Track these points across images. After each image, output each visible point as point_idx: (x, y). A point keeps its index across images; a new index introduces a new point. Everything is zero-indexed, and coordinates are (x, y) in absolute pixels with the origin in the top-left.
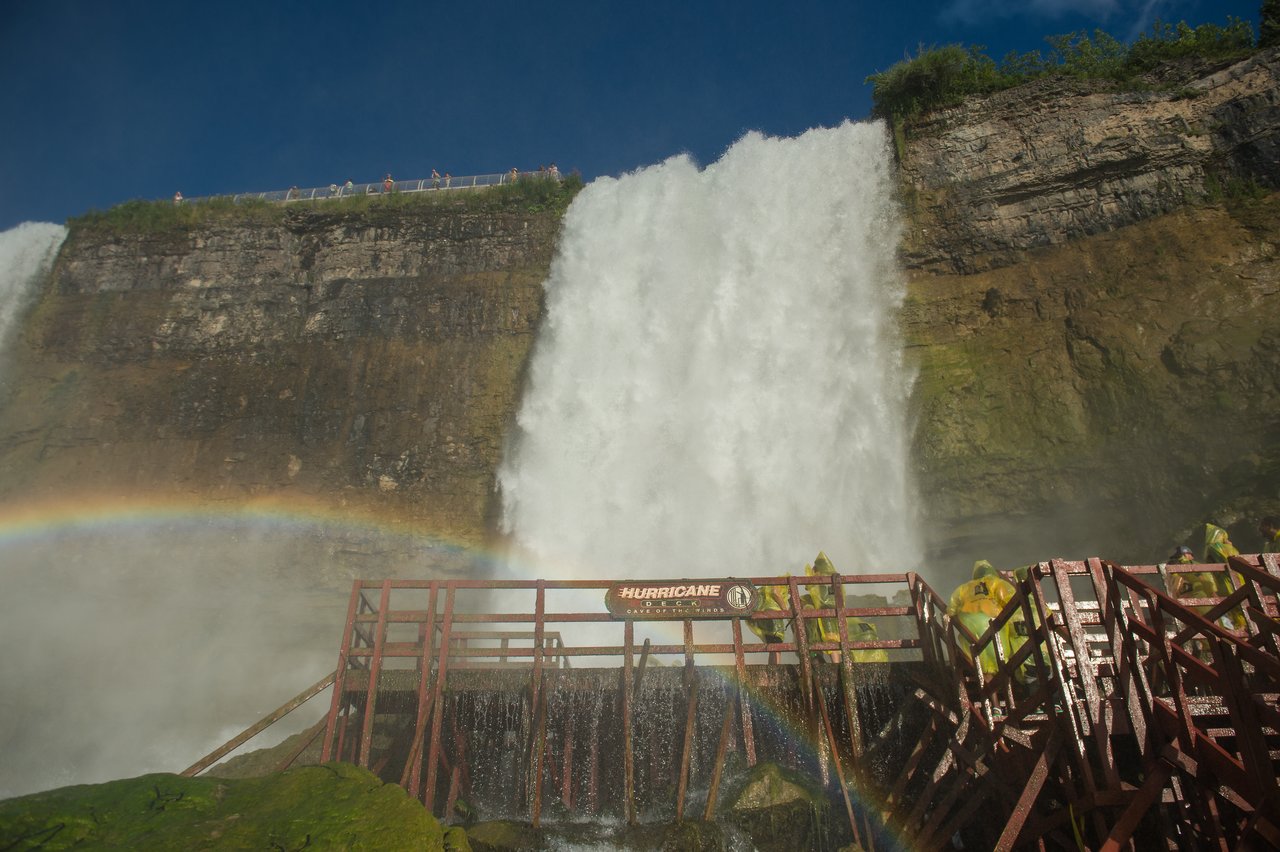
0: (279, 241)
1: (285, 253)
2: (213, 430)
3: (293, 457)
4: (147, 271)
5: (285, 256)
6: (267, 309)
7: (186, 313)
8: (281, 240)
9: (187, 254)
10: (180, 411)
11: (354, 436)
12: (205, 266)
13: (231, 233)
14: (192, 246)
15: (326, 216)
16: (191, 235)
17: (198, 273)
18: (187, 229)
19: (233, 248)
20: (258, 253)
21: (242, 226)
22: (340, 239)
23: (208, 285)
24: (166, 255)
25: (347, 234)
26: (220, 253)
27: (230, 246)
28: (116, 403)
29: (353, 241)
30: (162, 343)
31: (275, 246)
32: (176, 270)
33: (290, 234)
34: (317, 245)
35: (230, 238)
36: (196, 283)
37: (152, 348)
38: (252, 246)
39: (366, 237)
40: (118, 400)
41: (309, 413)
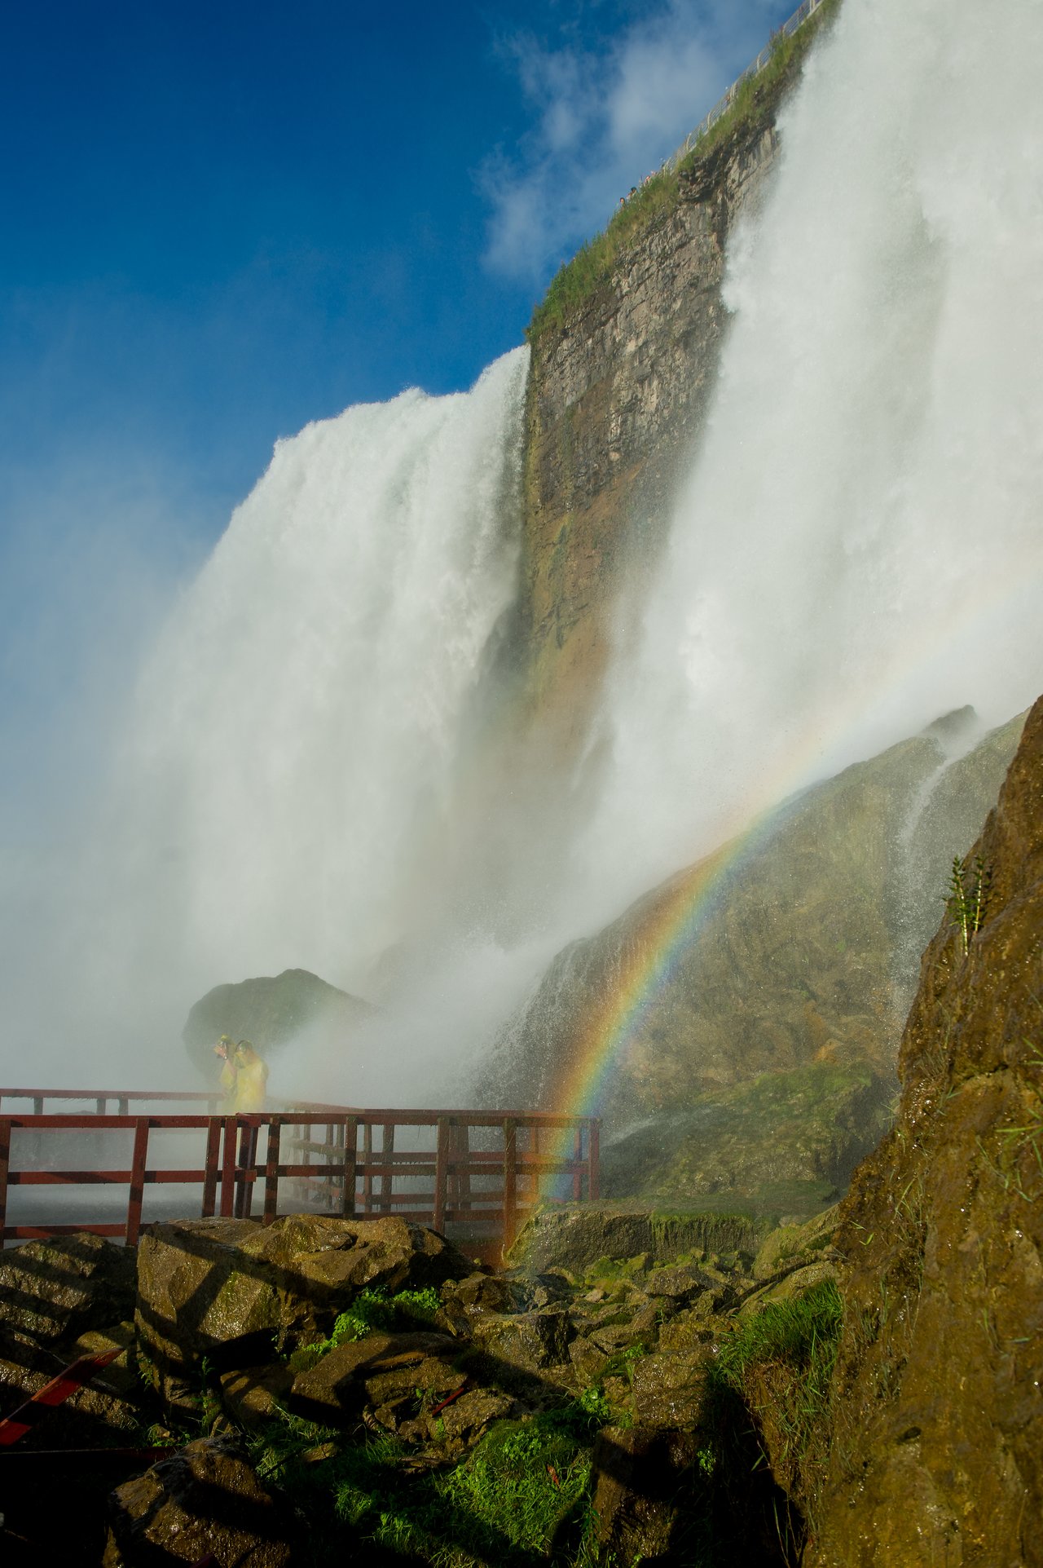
0: (685, 229)
1: (698, 241)
4: (595, 357)
5: (699, 246)
6: (686, 345)
7: (625, 396)
8: (687, 226)
9: (617, 310)
12: (634, 316)
13: (643, 250)
14: (619, 296)
15: (716, 153)
16: (614, 280)
17: (632, 331)
18: (608, 276)
19: (651, 271)
20: (672, 261)
21: (649, 233)
22: (737, 179)
23: (641, 342)
24: (604, 324)
25: (743, 165)
26: (642, 288)
27: (648, 270)
29: (751, 170)
30: (617, 450)
31: (684, 240)
32: (614, 339)
33: (698, 206)
34: (724, 203)
35: (644, 260)
36: (631, 347)
37: (611, 462)
38: (665, 256)
39: (762, 152)
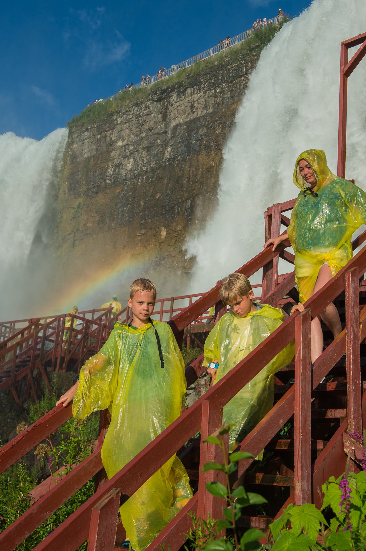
0: (150, 109)
1: (154, 115)
2: (132, 220)
3: (163, 228)
4: (101, 142)
5: (155, 117)
6: (148, 151)
7: (117, 161)
8: (151, 109)
9: (114, 128)
10: (119, 214)
11: (187, 212)
12: (122, 133)
13: (130, 111)
14: (116, 123)
15: (168, 88)
16: (115, 117)
17: (120, 138)
18: (112, 115)
19: (132, 119)
20: (142, 119)
21: (134, 106)
22: (175, 100)
23: (125, 143)
24: (107, 131)
25: (178, 96)
26: (127, 124)
27: (131, 118)
28: (96, 215)
29: (182, 99)
30: (110, 180)
31: (149, 113)
32: (111, 138)
33: (155, 103)
34: (167, 106)
35: (130, 114)
36: (120, 143)
37: (106, 183)
38: (139, 116)
39: (187, 95)
40: (96, 213)
41: (168, 204)
